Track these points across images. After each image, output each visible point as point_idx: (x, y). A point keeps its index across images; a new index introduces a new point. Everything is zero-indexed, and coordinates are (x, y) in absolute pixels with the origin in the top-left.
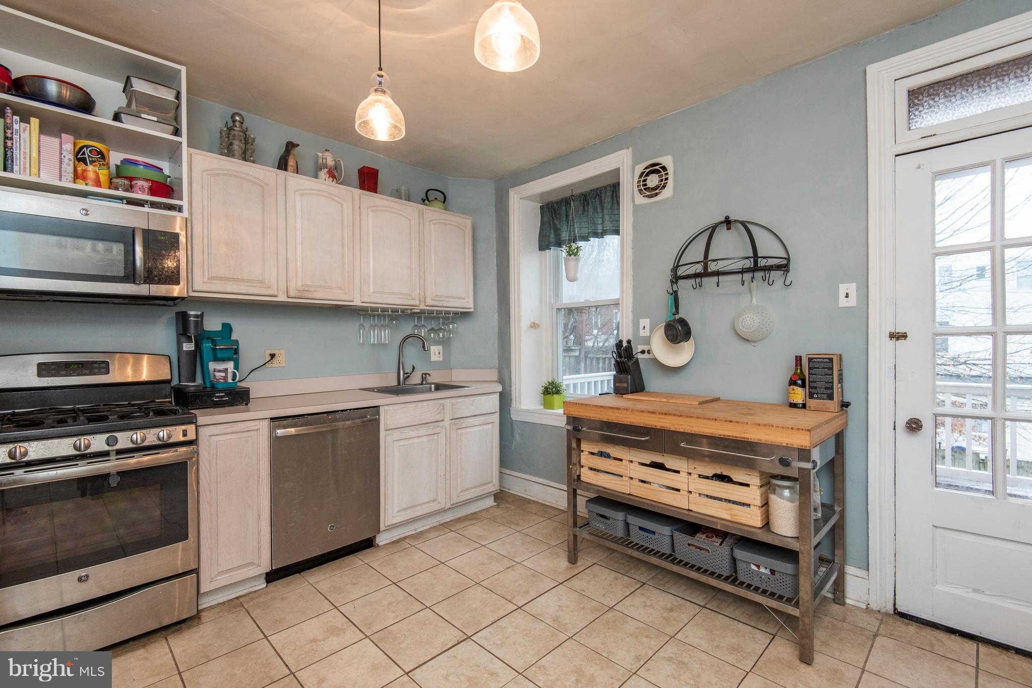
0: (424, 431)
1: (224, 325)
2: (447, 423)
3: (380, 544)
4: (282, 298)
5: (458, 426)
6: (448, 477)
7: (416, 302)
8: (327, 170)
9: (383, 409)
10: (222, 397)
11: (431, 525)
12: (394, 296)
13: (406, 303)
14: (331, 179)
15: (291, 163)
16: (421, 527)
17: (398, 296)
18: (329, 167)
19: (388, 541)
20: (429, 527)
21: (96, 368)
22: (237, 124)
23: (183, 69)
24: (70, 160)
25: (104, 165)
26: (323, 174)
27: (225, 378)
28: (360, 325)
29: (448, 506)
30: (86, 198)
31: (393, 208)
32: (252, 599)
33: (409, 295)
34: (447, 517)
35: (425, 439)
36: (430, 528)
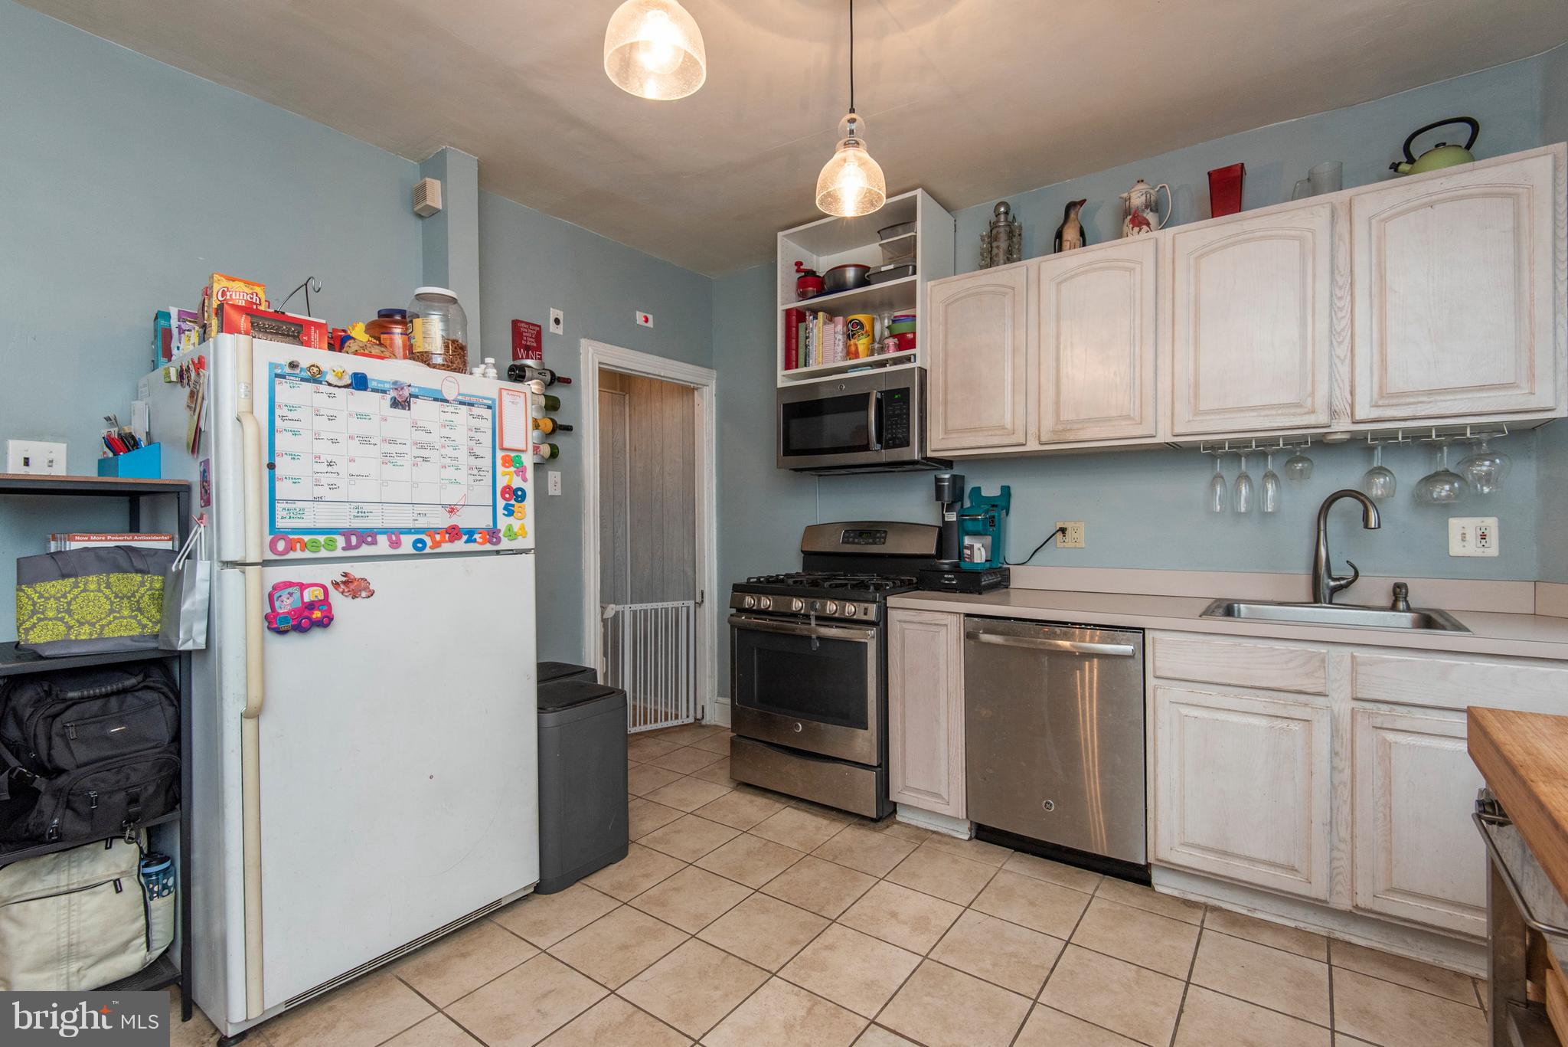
0: (1259, 702)
1: (1003, 488)
2: (1342, 705)
3: (1158, 889)
4: (1033, 446)
5: (1378, 722)
6: (1344, 833)
7: (1322, 418)
8: (1130, 217)
9: (1151, 636)
10: (952, 579)
11: (1301, 925)
12: (1255, 414)
13: (1288, 424)
14: (1136, 229)
15: (1071, 234)
16: (1266, 912)
17: (1263, 413)
18: (1133, 211)
19: (1176, 893)
20: (1293, 926)
21: (878, 538)
22: (1002, 218)
23: (919, 192)
24: (839, 340)
25: (862, 334)
26: (1127, 227)
27: (971, 556)
28: (1215, 478)
29: (1344, 903)
30: (847, 372)
31: (1252, 232)
32: (940, 842)
33: (1298, 405)
34: (1361, 936)
35: (1263, 722)
36: (1296, 929)
